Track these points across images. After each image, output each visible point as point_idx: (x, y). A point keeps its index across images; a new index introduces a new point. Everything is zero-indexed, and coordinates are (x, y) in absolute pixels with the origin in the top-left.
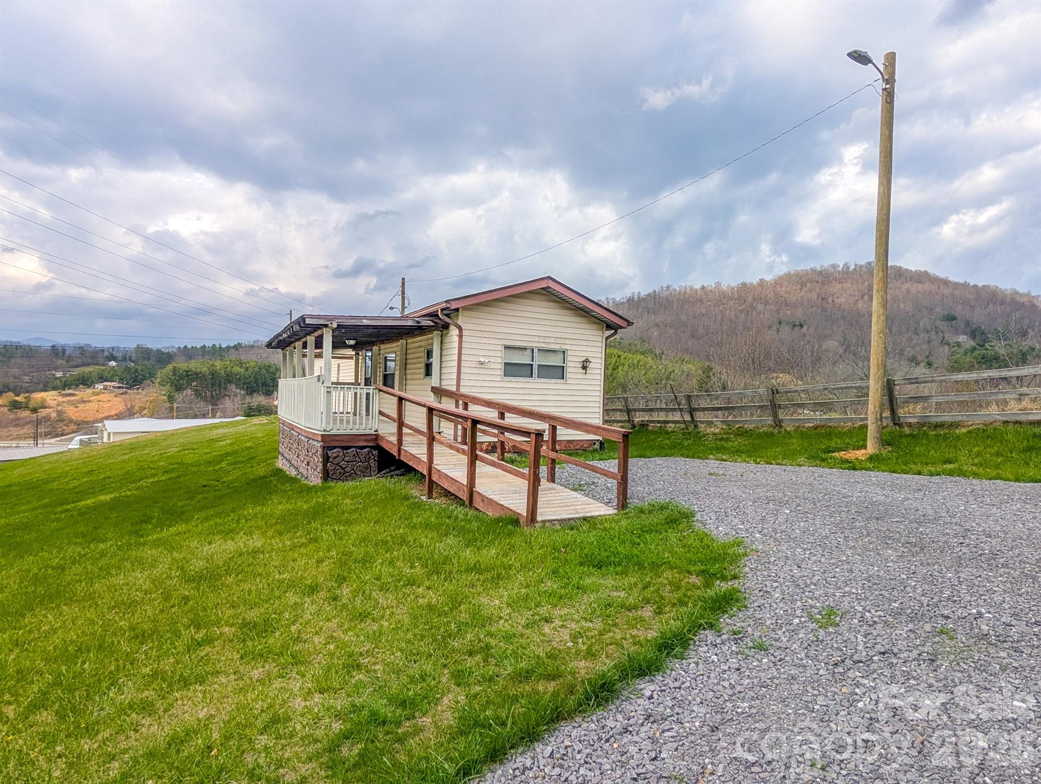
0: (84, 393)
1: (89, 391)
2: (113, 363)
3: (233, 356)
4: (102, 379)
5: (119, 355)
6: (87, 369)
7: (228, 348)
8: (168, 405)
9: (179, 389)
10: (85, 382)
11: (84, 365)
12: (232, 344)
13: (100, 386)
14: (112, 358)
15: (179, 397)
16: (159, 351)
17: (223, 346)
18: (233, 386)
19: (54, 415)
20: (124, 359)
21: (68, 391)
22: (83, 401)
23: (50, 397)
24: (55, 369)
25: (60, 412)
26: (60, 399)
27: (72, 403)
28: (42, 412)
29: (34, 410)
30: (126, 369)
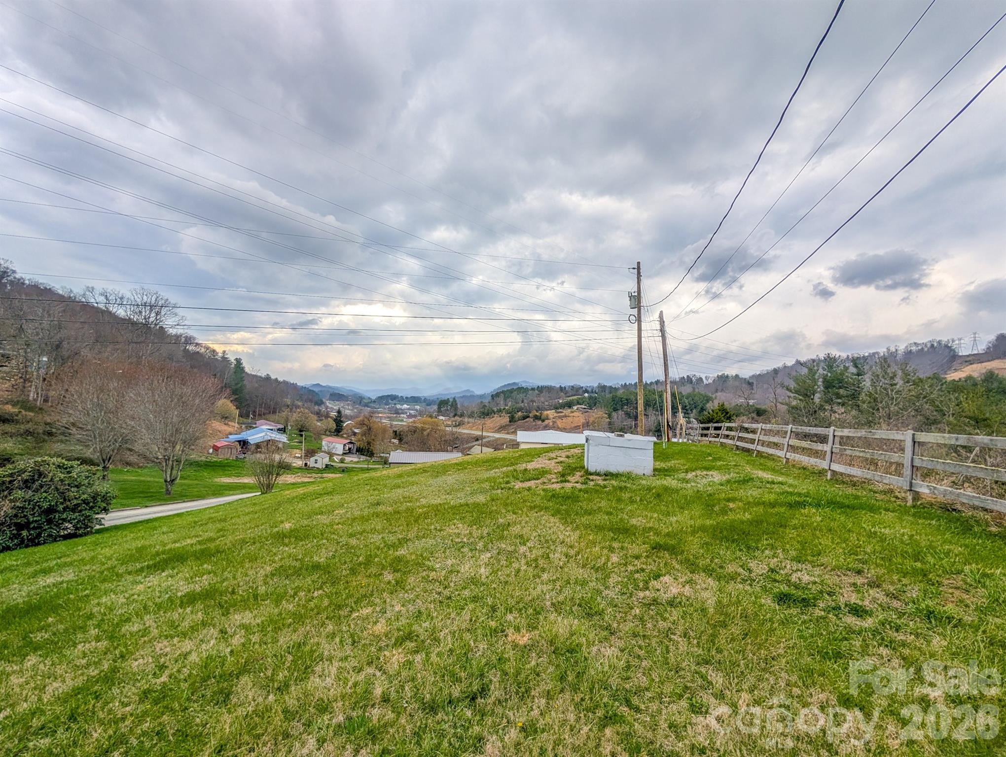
0: (567, 411)
1: (569, 410)
2: (586, 395)
4: (578, 403)
5: (590, 390)
6: (571, 398)
7: (651, 383)
8: (608, 420)
9: (615, 410)
10: (569, 405)
11: (572, 396)
12: (654, 381)
13: (575, 408)
14: (586, 391)
15: (614, 414)
16: (611, 387)
17: (648, 383)
18: (651, 409)
19: (551, 424)
20: (592, 392)
21: (560, 410)
22: (566, 416)
23: (551, 413)
24: (559, 398)
25: (554, 422)
26: (556, 415)
27: (560, 417)
28: (546, 422)
29: (543, 421)
30: (590, 398)
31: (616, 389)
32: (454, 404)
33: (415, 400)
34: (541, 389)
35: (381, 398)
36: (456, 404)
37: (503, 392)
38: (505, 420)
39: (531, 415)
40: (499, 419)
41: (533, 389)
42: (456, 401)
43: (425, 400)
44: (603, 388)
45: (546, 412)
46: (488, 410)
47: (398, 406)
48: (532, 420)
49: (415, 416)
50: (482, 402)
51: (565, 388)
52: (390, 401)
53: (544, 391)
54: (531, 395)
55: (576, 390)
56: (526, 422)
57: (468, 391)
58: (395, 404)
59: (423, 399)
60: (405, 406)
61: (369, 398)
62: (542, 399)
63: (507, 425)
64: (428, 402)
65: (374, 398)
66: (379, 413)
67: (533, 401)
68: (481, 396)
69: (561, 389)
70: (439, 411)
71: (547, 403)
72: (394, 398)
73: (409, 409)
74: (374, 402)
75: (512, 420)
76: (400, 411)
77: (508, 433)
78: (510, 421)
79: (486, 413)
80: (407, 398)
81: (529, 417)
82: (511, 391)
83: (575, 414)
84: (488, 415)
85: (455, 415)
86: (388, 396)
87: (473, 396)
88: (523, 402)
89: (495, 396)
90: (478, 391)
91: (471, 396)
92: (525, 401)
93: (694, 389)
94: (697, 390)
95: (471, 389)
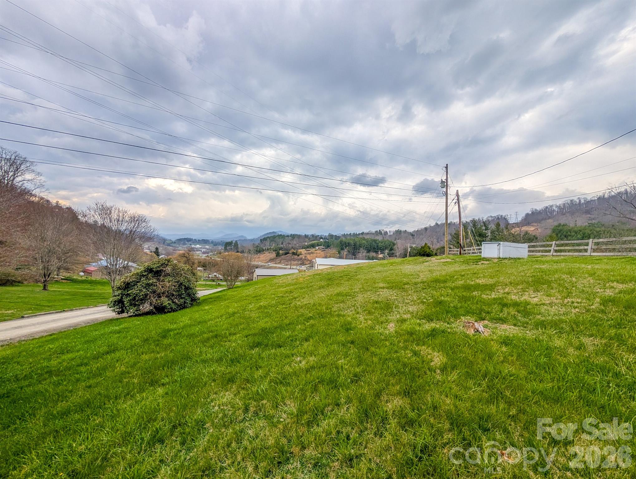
0: (312, 250)
1: (314, 249)
2: (322, 240)
3: (361, 236)
4: (318, 245)
5: (324, 237)
6: (313, 242)
7: (359, 234)
8: (338, 255)
9: (342, 249)
10: (313, 246)
11: (313, 241)
12: (360, 233)
13: (317, 248)
14: (321, 238)
15: (342, 252)
16: (336, 236)
18: (362, 249)
19: (304, 257)
20: (325, 239)
21: (308, 249)
22: (312, 253)
23: (303, 251)
24: (305, 242)
25: (305, 257)
26: (306, 252)
27: (309, 254)
28: (301, 256)
29: (298, 256)
30: (325, 242)
31: (339, 237)
32: (236, 244)
33: (205, 242)
34: (293, 236)
35: (180, 240)
36: (237, 245)
37: (268, 237)
38: (274, 255)
39: (290, 252)
40: (269, 254)
41: (288, 236)
42: (237, 243)
43: (212, 242)
44: (331, 236)
45: (300, 250)
46: (260, 249)
47: (193, 246)
48: (291, 255)
49: (208, 253)
50: (254, 244)
51: (308, 236)
52: (186, 242)
53: (296, 238)
54: (287, 240)
55: (314, 237)
56: (287, 256)
57: (242, 236)
58: (191, 244)
59: (210, 241)
60: (198, 246)
61: (170, 240)
62: (295, 242)
63: (274, 258)
64: (215, 244)
65: (173, 240)
66: (179, 251)
67: (289, 244)
68: (252, 240)
69: (306, 236)
70: (226, 249)
71: (298, 245)
72: (189, 240)
73: (201, 248)
74: (175, 243)
75: (278, 255)
76: (195, 250)
77: (276, 264)
78: (277, 256)
79: (259, 251)
80: (199, 240)
81: (289, 253)
82: (274, 237)
83: (318, 252)
84: (260, 252)
85: (238, 252)
86: (185, 239)
87: (246, 240)
88: (282, 244)
89: (263, 240)
90: (249, 237)
91: (244, 240)
92: (284, 243)
93: (383, 237)
94: (385, 238)
95: (245, 235)
